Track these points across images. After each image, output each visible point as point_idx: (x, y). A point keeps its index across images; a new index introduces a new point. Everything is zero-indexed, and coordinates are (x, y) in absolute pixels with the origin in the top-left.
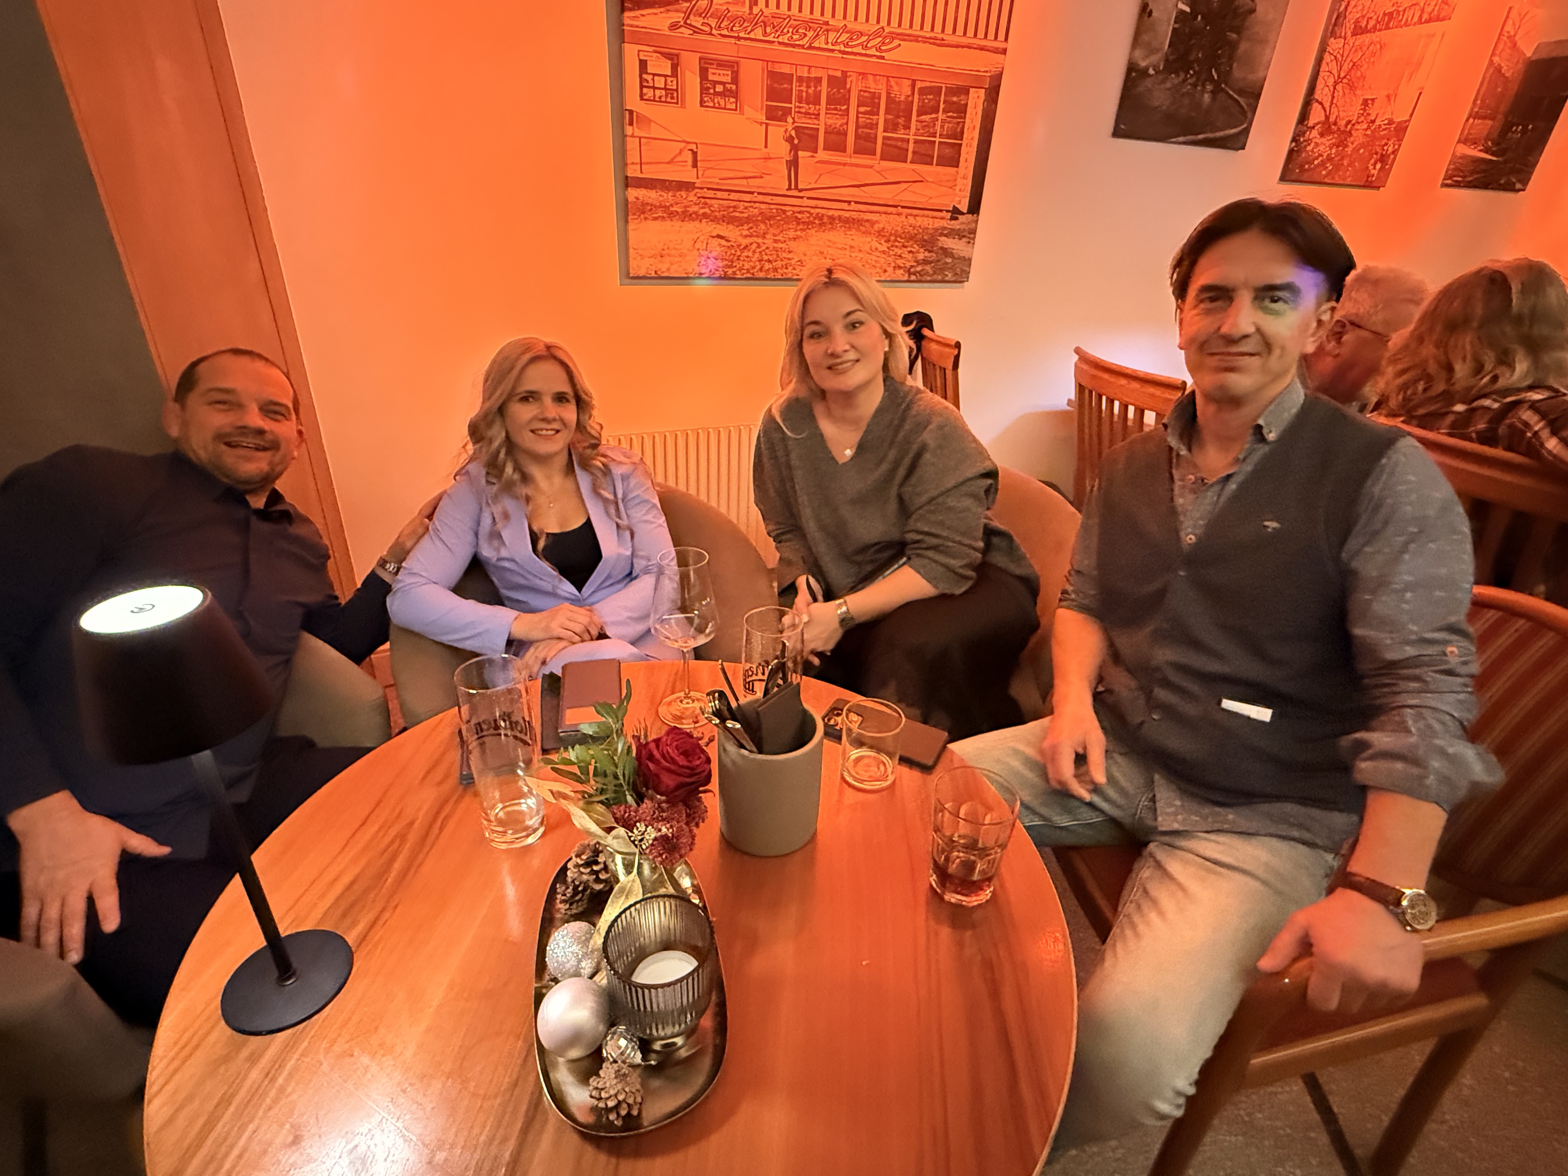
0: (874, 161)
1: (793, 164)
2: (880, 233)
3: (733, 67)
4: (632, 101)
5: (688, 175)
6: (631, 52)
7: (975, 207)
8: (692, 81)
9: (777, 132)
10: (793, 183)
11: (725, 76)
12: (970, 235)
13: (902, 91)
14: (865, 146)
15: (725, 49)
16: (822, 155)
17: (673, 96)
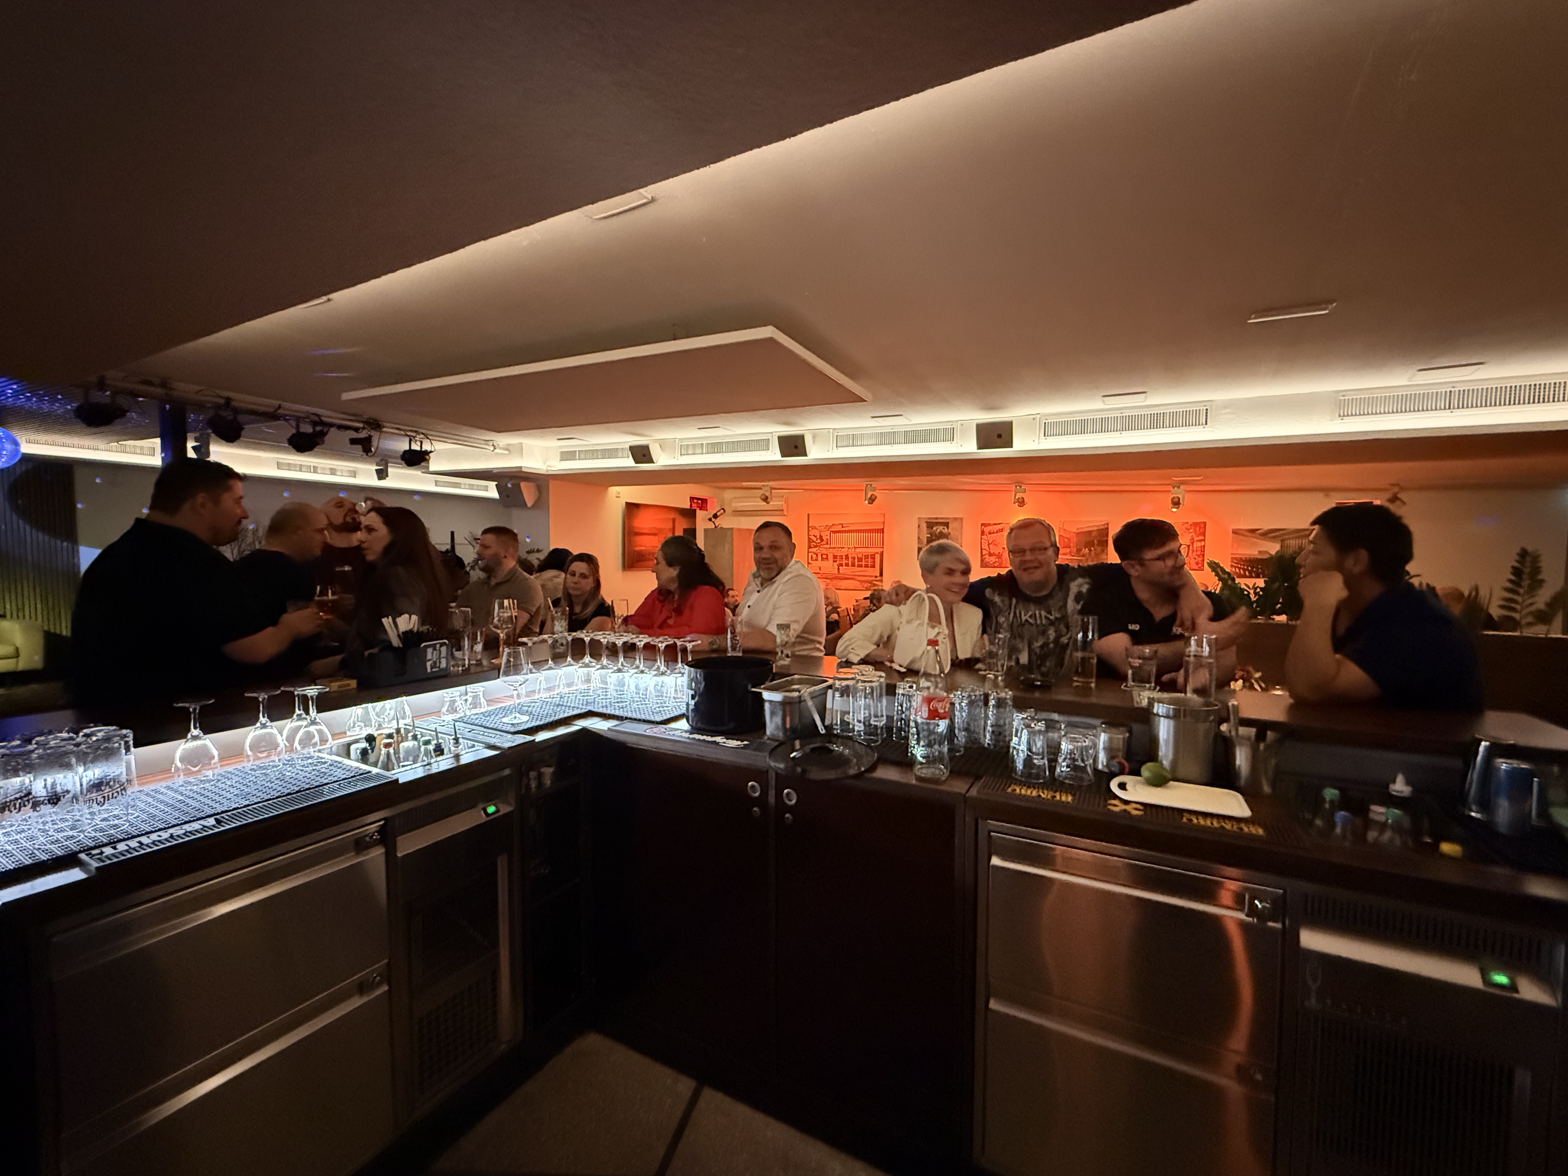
0: (856, 568)
1: (839, 569)
2: (858, 581)
3: (827, 555)
4: (810, 561)
5: (819, 571)
6: (810, 554)
7: (881, 575)
8: (820, 558)
9: (835, 564)
10: (839, 572)
11: (825, 556)
12: (881, 581)
13: (860, 556)
14: (853, 565)
15: (825, 552)
16: (844, 567)
17: (816, 560)
